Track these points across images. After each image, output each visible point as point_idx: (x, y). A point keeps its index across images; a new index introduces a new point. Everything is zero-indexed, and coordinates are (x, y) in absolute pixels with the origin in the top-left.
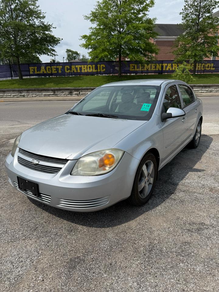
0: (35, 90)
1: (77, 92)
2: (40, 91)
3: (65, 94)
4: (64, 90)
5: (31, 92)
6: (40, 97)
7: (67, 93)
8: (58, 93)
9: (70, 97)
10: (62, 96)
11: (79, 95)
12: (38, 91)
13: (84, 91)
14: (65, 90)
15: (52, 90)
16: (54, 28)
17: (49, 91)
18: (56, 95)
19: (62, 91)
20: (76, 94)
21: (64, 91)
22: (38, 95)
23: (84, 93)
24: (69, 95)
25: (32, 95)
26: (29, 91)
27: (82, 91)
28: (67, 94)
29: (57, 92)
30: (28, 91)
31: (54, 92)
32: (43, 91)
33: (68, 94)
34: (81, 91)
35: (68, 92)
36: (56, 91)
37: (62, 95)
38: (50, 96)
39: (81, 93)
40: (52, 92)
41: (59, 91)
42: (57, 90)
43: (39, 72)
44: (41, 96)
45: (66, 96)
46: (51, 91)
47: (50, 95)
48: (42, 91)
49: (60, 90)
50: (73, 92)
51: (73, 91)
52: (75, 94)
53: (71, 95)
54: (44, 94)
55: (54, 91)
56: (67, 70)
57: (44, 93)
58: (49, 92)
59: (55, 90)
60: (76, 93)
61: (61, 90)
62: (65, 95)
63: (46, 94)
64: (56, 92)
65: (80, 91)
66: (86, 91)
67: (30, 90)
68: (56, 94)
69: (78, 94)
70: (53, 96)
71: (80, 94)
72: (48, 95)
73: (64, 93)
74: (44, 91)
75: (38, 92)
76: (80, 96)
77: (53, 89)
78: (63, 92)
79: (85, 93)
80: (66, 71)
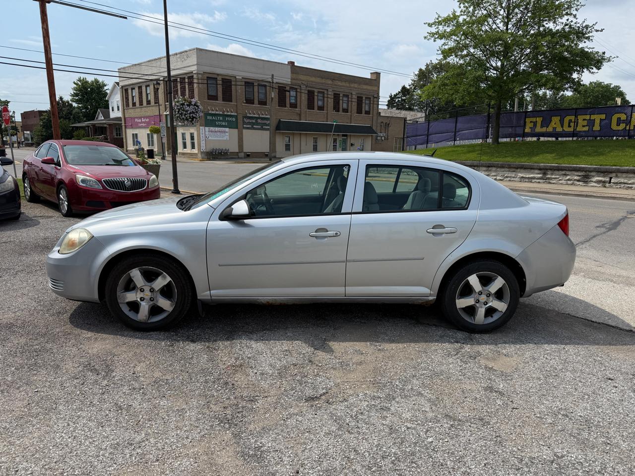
0: (502, 167)
1: (602, 177)
2: (514, 170)
3: (569, 180)
4: (569, 170)
5: (494, 169)
6: (510, 180)
7: (576, 178)
8: (553, 177)
9: (581, 188)
10: (562, 184)
11: (607, 185)
12: (509, 168)
13: (624, 175)
14: (571, 170)
15: (540, 169)
16: (597, 31)
17: (532, 170)
18: (547, 180)
19: (564, 172)
20: (598, 182)
21: (567, 173)
22: (507, 177)
23: (622, 180)
24: (581, 183)
25: (494, 176)
26: (492, 167)
27: (619, 175)
28: (575, 180)
29: (552, 174)
30: (489, 167)
31: (545, 174)
32: (519, 170)
33: (578, 181)
34: (617, 176)
35: (579, 176)
36: (549, 172)
37: (561, 182)
38: (533, 181)
39: (613, 180)
40: (538, 174)
41: (557, 172)
42: (551, 170)
43: (544, 130)
44: (513, 179)
45: (572, 184)
46: (537, 171)
47: (534, 178)
48: (517, 168)
49: (558, 169)
50: (593, 176)
51: (592, 174)
52: (595, 182)
53: (586, 182)
54: (522, 175)
55: (544, 170)
56: (618, 125)
57: (521, 173)
58: (533, 173)
59: (547, 169)
60: (600, 179)
61: (562, 170)
62: (569, 182)
63: (524, 176)
64: (547, 174)
65: (614, 175)
66: (630, 177)
67: (494, 166)
68: (549, 178)
69: (604, 182)
70: (539, 182)
71: (610, 183)
72: (529, 178)
73: (568, 177)
74: (522, 170)
75: (509, 171)
76: (611, 187)
77: (542, 168)
78: (566, 175)
79: (626, 181)
80: (614, 127)
